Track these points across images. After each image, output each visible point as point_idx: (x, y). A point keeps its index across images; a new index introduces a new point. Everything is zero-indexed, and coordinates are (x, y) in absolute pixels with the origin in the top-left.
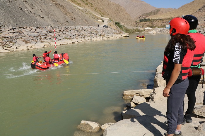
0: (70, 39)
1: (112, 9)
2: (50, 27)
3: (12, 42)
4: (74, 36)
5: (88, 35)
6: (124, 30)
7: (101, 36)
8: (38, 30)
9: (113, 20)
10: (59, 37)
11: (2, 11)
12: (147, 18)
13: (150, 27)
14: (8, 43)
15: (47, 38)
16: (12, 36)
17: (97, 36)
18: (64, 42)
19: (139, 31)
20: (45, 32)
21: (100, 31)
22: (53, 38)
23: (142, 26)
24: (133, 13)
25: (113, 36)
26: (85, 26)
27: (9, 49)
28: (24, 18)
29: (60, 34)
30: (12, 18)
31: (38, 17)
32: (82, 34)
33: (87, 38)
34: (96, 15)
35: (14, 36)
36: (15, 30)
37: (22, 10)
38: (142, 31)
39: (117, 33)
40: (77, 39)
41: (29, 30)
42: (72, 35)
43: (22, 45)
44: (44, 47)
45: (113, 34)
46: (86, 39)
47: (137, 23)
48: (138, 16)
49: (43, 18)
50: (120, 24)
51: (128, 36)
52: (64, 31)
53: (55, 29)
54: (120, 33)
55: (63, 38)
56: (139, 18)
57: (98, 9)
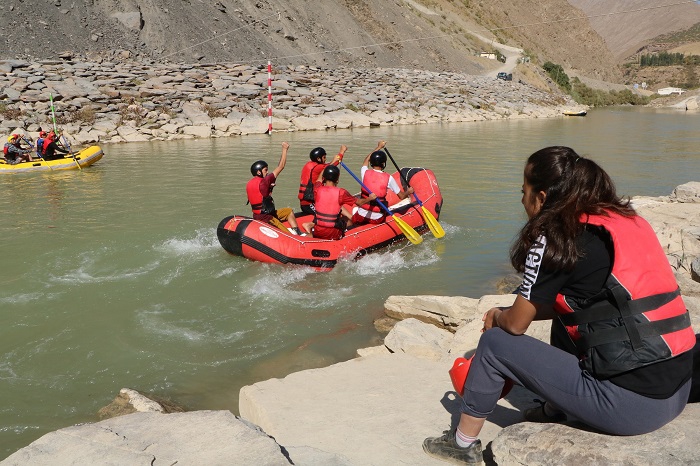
0: (364, 110)
1: (539, 18)
2: (303, 67)
3: (166, 111)
4: (380, 104)
5: (430, 103)
6: (576, 94)
7: (479, 107)
8: (262, 77)
9: (540, 55)
10: (327, 102)
11: (163, 16)
12: (674, 51)
13: (679, 86)
14: (155, 113)
15: (285, 104)
16: (174, 91)
17: (464, 107)
18: (341, 119)
19: (634, 101)
20: (282, 83)
21: (479, 91)
22: (304, 105)
23: (649, 83)
24: (618, 33)
25: (524, 111)
26: (427, 72)
27: (153, 131)
28: (227, 37)
29: (333, 93)
30: (189, 37)
31: (274, 36)
32: (410, 97)
33: (424, 113)
34: (476, 35)
35: (179, 93)
36: (187, 73)
37: (223, 11)
38: (644, 101)
39: (548, 103)
40: (390, 111)
41: (233, 73)
42: (375, 98)
43: (196, 122)
44: (267, 132)
45: (525, 104)
46: (421, 114)
47: (628, 71)
48: (637, 43)
49: (290, 38)
50: (561, 70)
51: (583, 114)
52: (350, 84)
53: (317, 74)
54: (556, 102)
55: (342, 105)
56: (641, 50)
57: (487, 16)
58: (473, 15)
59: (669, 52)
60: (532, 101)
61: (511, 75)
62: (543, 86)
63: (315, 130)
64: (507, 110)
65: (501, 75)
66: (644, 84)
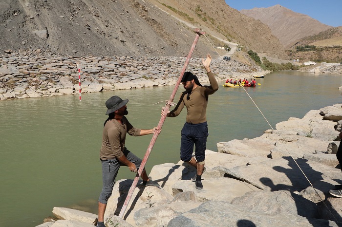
0: (151, 78)
1: (247, 29)
2: (124, 57)
3: (52, 81)
4: (160, 75)
6: (263, 66)
8: (102, 63)
9: (247, 47)
10: (133, 75)
11: (58, 32)
12: (312, 44)
13: (314, 61)
14: (45, 82)
15: (112, 76)
16: (57, 71)
17: (202, 76)
18: (138, 84)
19: (293, 68)
20: (112, 66)
22: (121, 77)
23: (301, 59)
24: (286, 36)
27: (44, 92)
28: (90, 42)
29: (137, 70)
30: (71, 42)
31: (114, 40)
32: (175, 71)
34: (217, 38)
35: (59, 72)
36: (65, 61)
37: (89, 29)
38: (297, 68)
40: (165, 78)
41: (88, 61)
42: (157, 72)
43: (65, 87)
44: (101, 91)
47: (291, 54)
48: (294, 40)
49: (122, 41)
50: (256, 54)
51: (263, 77)
52: (146, 65)
53: (131, 61)
54: (252, 71)
55: (140, 76)
56: (296, 44)
57: (222, 28)
58: (216, 28)
59: (309, 45)
60: (238, 71)
61: (230, 58)
63: (125, 89)
64: (224, 76)
65: (225, 58)
66: (298, 60)
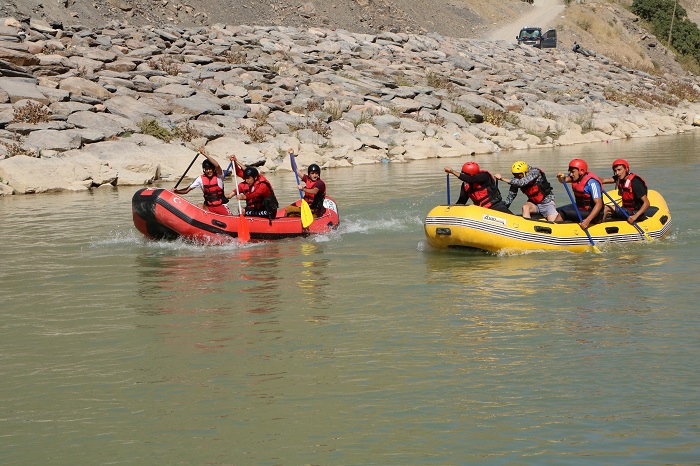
0: (187, 136)
2: (11, 21)
4: (229, 119)
5: (356, 112)
7: (479, 120)
10: (86, 116)
17: (441, 122)
21: (476, 78)
22: (25, 126)
25: (597, 123)
26: (342, 34)
29: (101, 92)
32: (302, 100)
33: (344, 138)
39: (653, 100)
40: (256, 138)
42: (214, 104)
45: (597, 105)
46: (335, 140)
50: (680, 13)
52: (145, 67)
53: (57, 43)
54: (674, 97)
55: (128, 124)
60: (611, 96)
61: (552, 33)
62: (635, 58)
63: (58, 191)
64: (551, 123)
65: (527, 36)
